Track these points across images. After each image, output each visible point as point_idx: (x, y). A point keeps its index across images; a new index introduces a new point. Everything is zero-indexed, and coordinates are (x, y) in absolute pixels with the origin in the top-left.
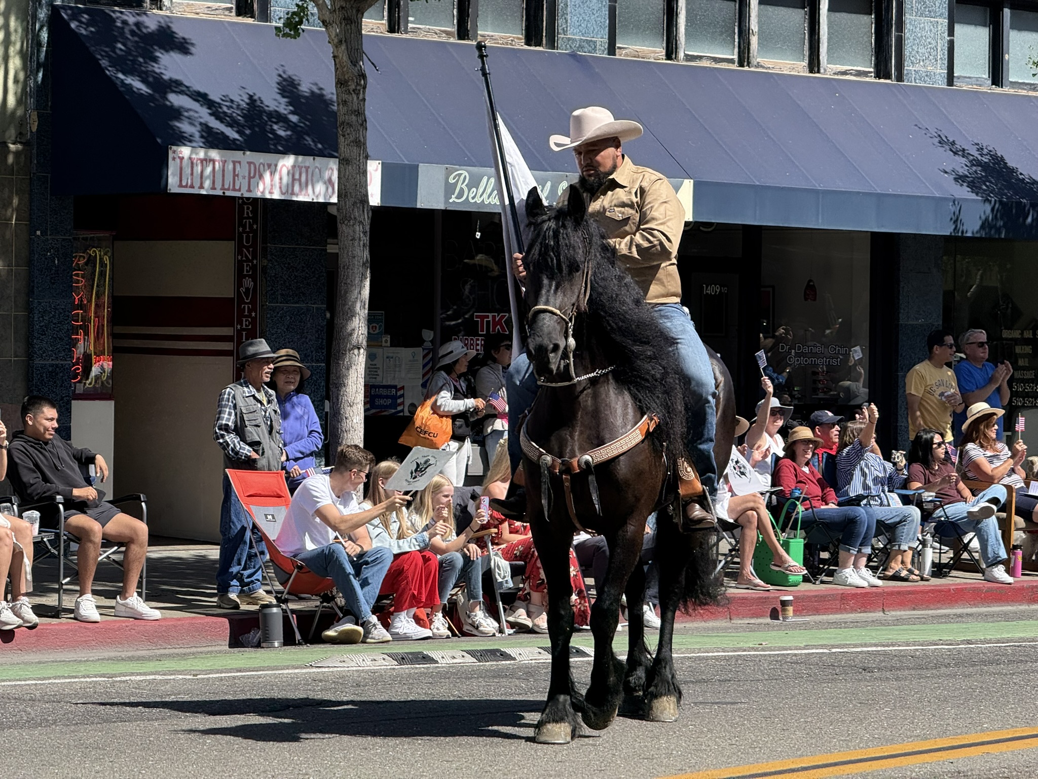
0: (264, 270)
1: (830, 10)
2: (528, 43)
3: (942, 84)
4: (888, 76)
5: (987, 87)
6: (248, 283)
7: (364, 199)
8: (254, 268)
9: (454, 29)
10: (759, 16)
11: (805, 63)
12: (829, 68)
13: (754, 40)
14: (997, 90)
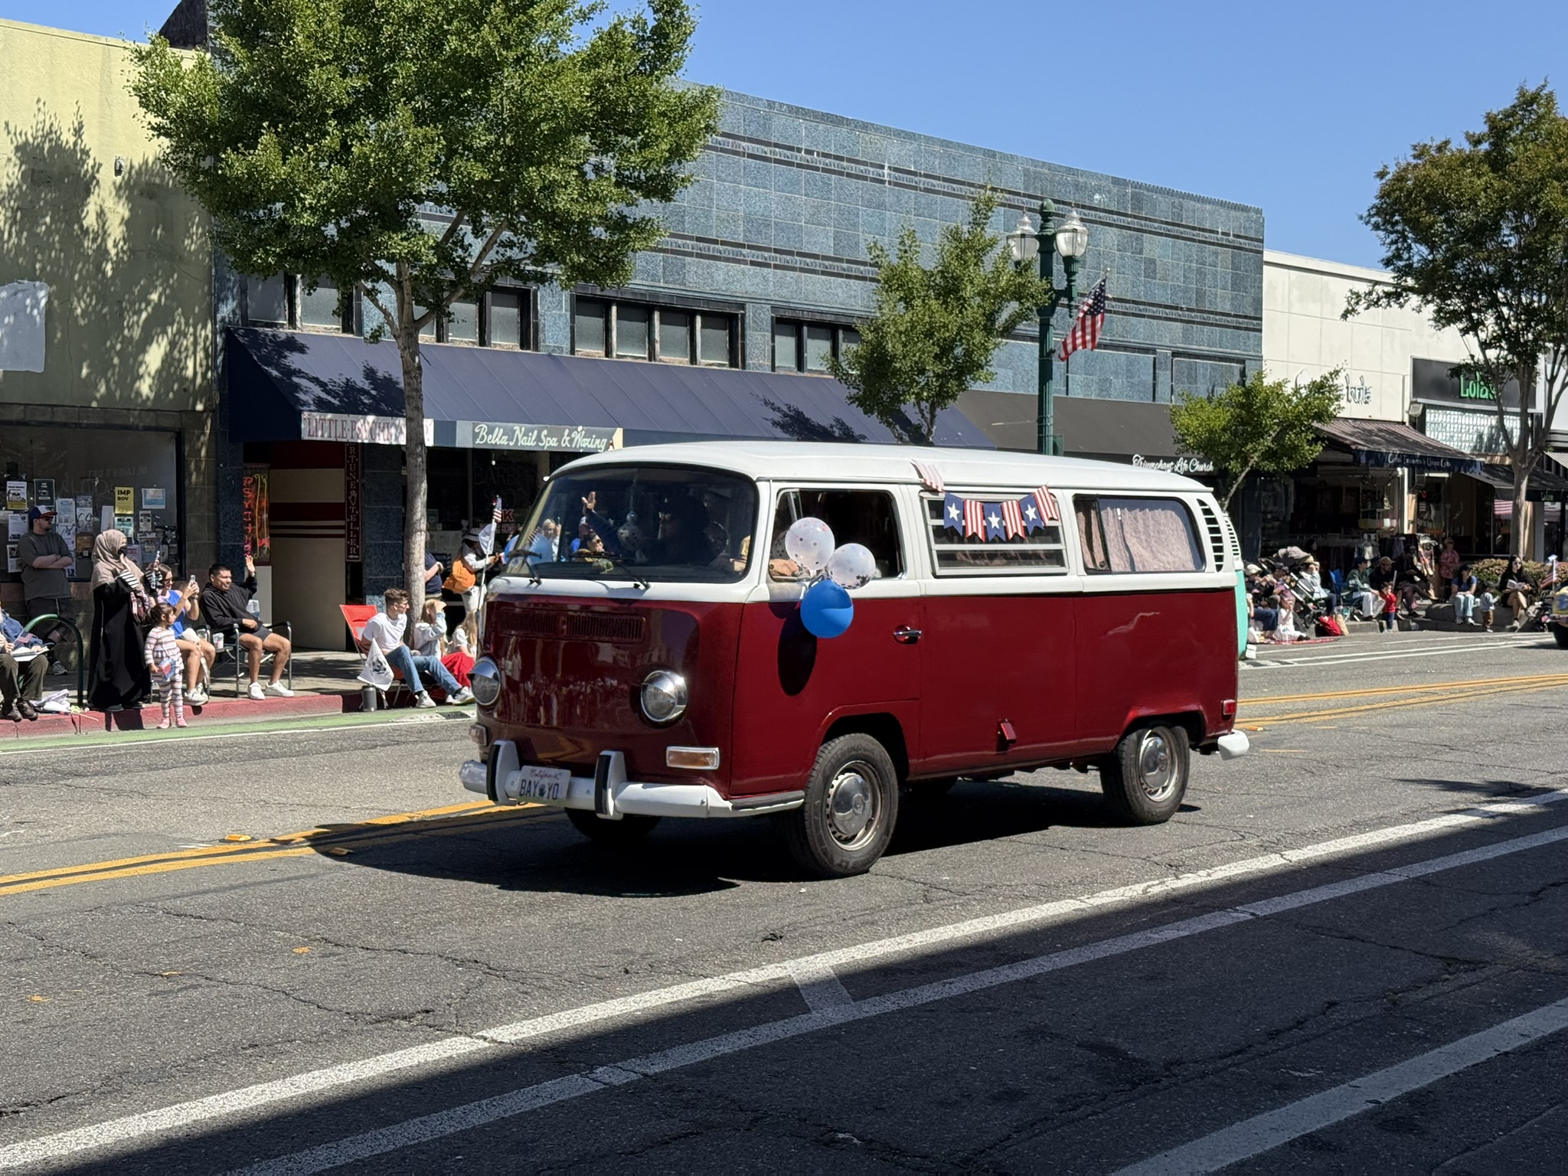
0: (363, 485)
1: (703, 327)
2: (522, 347)
3: (769, 372)
4: (737, 366)
5: (795, 373)
6: (353, 493)
7: (422, 442)
8: (357, 484)
9: (476, 340)
10: (660, 331)
11: (688, 359)
12: (702, 362)
13: (657, 346)
14: (800, 374)
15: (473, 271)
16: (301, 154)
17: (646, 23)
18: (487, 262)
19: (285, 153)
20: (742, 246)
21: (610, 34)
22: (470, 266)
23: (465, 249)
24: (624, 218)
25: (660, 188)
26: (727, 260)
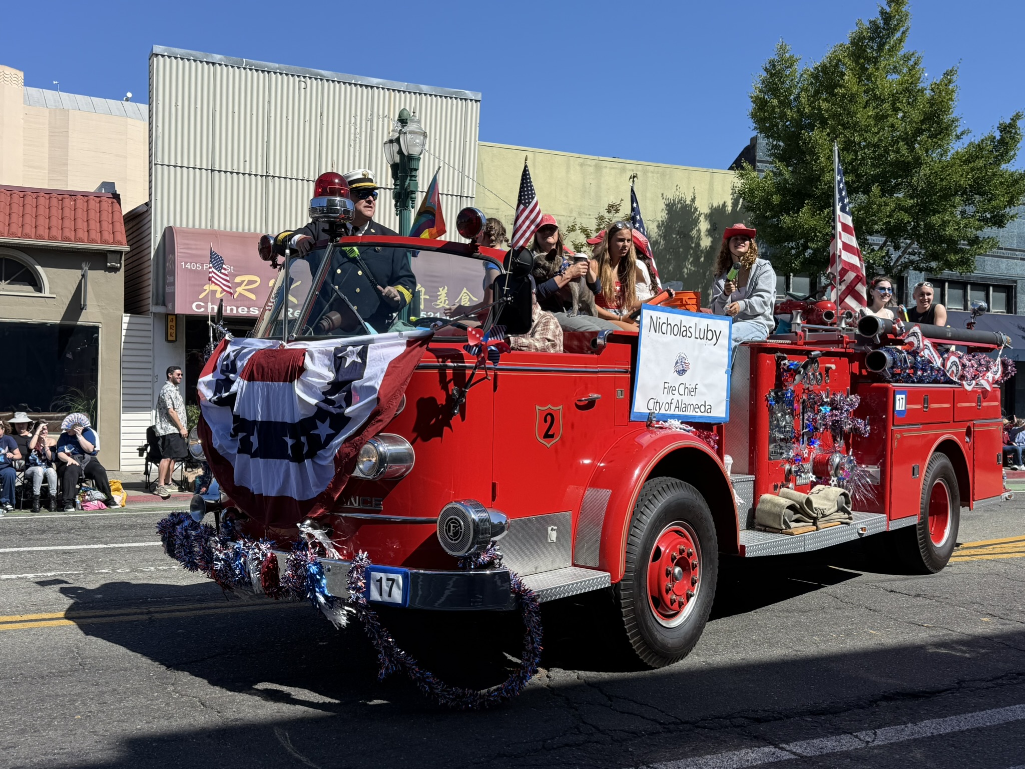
1: (993, 292)
4: (1011, 313)
10: (971, 294)
12: (992, 311)
13: (969, 303)
15: (892, 268)
16: (820, 214)
17: (994, 138)
18: (900, 263)
19: (813, 215)
20: (1016, 250)
21: (979, 145)
22: (892, 264)
23: (890, 257)
24: (977, 237)
25: (999, 221)
26: (1008, 258)
